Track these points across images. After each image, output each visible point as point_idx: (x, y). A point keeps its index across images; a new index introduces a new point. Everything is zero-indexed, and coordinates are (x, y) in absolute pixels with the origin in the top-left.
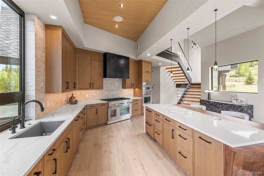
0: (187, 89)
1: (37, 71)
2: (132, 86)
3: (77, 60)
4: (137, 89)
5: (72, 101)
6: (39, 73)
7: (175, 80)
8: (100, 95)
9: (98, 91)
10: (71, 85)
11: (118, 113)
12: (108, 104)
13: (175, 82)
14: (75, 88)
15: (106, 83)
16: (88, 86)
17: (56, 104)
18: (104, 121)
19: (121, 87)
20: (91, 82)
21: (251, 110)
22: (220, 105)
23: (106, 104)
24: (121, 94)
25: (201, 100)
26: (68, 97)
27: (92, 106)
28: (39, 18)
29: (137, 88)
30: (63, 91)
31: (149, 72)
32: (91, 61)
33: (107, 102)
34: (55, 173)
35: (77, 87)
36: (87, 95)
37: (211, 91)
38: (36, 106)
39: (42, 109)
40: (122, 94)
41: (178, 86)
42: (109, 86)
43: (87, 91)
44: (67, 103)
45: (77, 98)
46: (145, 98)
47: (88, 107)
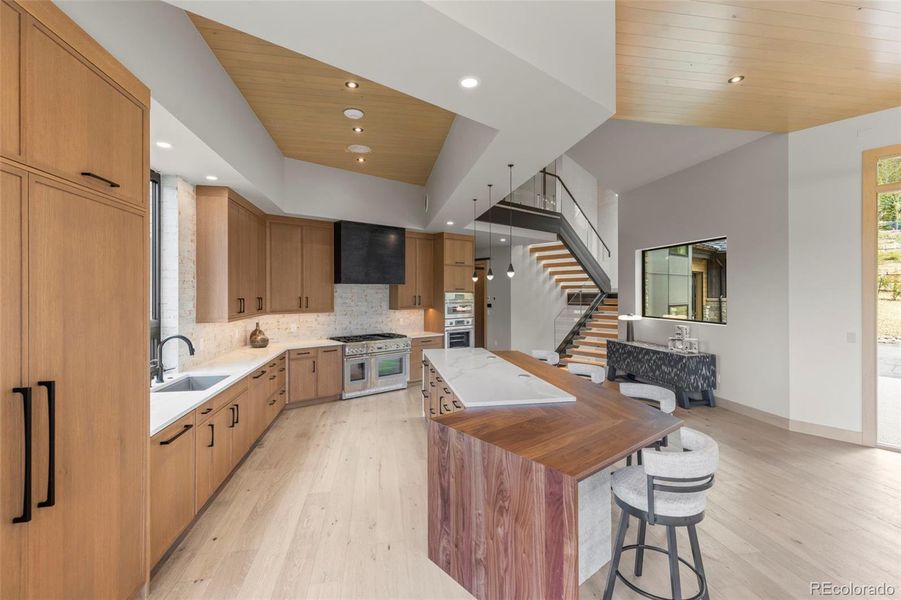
0: (592, 309)
1: (182, 281)
2: (415, 304)
3: (268, 242)
4: (431, 310)
5: (256, 340)
6: (186, 285)
7: (562, 284)
8: (329, 325)
9: (323, 317)
10: (251, 304)
11: (372, 372)
12: (343, 347)
13: (564, 288)
14: (260, 310)
15: (344, 295)
16: (295, 303)
17: (219, 346)
18: (332, 391)
19: (385, 304)
20: (302, 294)
21: (709, 369)
22: (645, 354)
23: (340, 350)
24: (386, 325)
25: (609, 342)
26: (246, 331)
27: (303, 353)
28: (185, 180)
29: (432, 307)
30: (231, 318)
31: (466, 263)
32: (302, 242)
33: (342, 343)
34: (212, 445)
35: (268, 306)
36: (293, 327)
37: (637, 317)
38: (180, 346)
39: (192, 352)
40: (389, 324)
41: (573, 299)
42: (353, 304)
43: (295, 316)
44: (246, 345)
45: (268, 335)
46: (451, 334)
47: (293, 356)
